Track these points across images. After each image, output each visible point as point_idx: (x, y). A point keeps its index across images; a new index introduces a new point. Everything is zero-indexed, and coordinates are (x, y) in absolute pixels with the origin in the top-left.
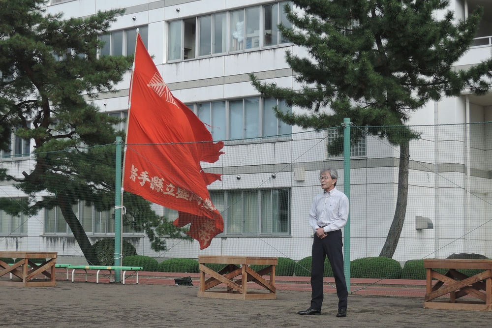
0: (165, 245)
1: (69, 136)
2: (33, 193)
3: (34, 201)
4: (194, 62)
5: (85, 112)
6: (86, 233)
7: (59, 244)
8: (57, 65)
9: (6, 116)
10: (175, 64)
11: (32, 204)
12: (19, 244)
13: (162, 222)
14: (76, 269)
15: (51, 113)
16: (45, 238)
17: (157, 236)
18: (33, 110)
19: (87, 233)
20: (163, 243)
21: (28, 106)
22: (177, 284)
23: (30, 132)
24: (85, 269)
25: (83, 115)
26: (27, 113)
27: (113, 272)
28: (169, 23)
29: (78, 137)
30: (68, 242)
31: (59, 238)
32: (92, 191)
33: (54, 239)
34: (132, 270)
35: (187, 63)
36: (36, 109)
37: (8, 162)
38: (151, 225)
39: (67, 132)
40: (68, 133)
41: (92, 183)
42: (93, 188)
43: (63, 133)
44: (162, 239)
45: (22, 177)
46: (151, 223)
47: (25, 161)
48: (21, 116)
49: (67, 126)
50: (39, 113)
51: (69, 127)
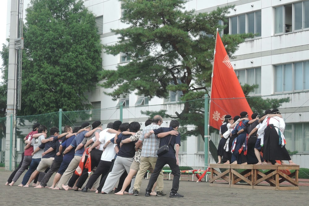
1: (204, 88)
4: (291, 34)
8: (192, 43)
10: (279, 37)
15: (192, 73)
18: (181, 71)
21: (178, 69)
26: (178, 74)
28: (275, 8)
33: (203, 156)
35: (286, 36)
36: (183, 70)
37: (174, 104)
39: (202, 86)
40: (204, 86)
45: (176, 115)
48: (173, 75)
49: (202, 82)
50: (185, 73)
51: (203, 82)
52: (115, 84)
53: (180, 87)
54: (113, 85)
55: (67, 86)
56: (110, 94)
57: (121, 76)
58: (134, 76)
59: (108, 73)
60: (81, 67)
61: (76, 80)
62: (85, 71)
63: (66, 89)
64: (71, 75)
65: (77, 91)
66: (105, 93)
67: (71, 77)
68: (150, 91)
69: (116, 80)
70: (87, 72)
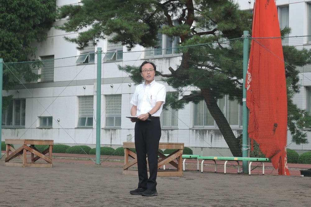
0: (306, 138)
1: (212, 32)
2: (180, 88)
3: (181, 95)
5: (224, 9)
6: (230, 126)
7: (207, 136)
9: (153, 15)
11: (180, 98)
12: (170, 137)
13: (304, 115)
14: (205, 160)
15: (194, 10)
16: (194, 131)
17: (298, 129)
18: (178, 8)
19: (232, 126)
20: (304, 136)
21: (173, 5)
22: (303, 176)
23: (173, 29)
24: (214, 160)
25: (223, 12)
26: (173, 12)
27: (241, 164)
29: (221, 33)
30: (215, 135)
31: (207, 131)
32: (235, 85)
33: (202, 132)
34: (257, 161)
36: (181, 7)
37: (159, 59)
38: (293, 118)
39: (210, 29)
40: (212, 30)
41: (235, 78)
42: (236, 82)
43: (206, 30)
44: (304, 132)
46: (292, 116)
47: (175, 58)
48: (166, 14)
49: (210, 23)
50: (184, 11)
51: (212, 24)
52: (81, 26)
53: (179, 30)
54: (78, 27)
55: (6, 33)
56: (73, 40)
57: (90, 13)
58: (110, 13)
59: (71, 10)
60: (26, 5)
61: (20, 25)
62: (32, 13)
63: (6, 37)
64: (11, 18)
65: (21, 41)
66: (67, 39)
67: (11, 20)
68: (134, 36)
69: (82, 19)
70: (34, 13)
